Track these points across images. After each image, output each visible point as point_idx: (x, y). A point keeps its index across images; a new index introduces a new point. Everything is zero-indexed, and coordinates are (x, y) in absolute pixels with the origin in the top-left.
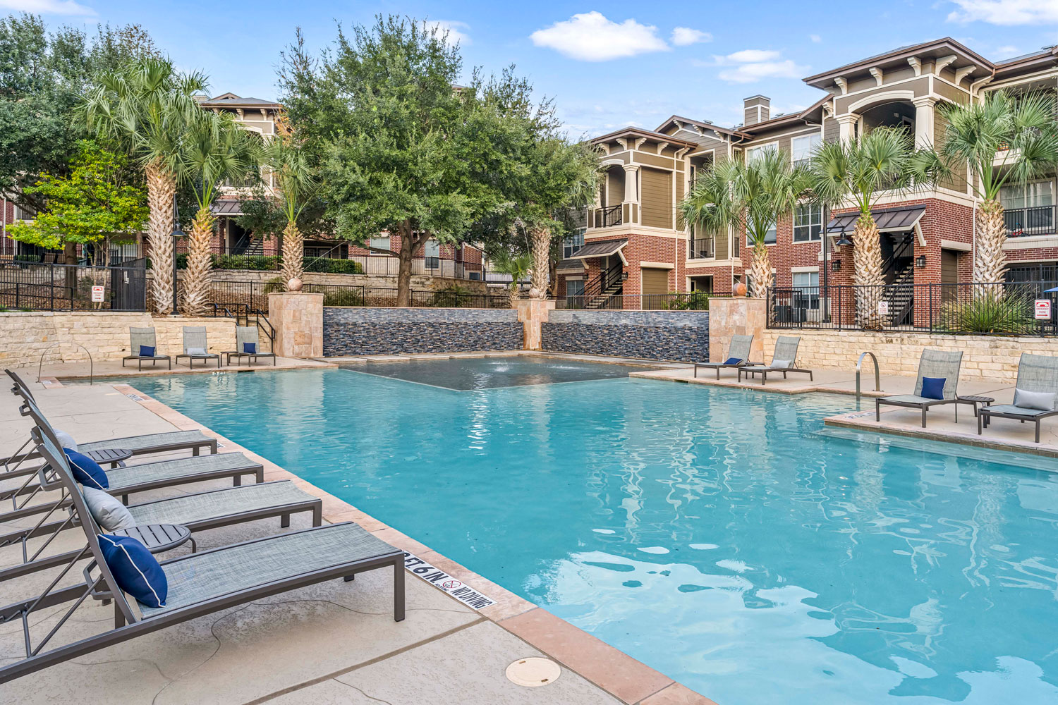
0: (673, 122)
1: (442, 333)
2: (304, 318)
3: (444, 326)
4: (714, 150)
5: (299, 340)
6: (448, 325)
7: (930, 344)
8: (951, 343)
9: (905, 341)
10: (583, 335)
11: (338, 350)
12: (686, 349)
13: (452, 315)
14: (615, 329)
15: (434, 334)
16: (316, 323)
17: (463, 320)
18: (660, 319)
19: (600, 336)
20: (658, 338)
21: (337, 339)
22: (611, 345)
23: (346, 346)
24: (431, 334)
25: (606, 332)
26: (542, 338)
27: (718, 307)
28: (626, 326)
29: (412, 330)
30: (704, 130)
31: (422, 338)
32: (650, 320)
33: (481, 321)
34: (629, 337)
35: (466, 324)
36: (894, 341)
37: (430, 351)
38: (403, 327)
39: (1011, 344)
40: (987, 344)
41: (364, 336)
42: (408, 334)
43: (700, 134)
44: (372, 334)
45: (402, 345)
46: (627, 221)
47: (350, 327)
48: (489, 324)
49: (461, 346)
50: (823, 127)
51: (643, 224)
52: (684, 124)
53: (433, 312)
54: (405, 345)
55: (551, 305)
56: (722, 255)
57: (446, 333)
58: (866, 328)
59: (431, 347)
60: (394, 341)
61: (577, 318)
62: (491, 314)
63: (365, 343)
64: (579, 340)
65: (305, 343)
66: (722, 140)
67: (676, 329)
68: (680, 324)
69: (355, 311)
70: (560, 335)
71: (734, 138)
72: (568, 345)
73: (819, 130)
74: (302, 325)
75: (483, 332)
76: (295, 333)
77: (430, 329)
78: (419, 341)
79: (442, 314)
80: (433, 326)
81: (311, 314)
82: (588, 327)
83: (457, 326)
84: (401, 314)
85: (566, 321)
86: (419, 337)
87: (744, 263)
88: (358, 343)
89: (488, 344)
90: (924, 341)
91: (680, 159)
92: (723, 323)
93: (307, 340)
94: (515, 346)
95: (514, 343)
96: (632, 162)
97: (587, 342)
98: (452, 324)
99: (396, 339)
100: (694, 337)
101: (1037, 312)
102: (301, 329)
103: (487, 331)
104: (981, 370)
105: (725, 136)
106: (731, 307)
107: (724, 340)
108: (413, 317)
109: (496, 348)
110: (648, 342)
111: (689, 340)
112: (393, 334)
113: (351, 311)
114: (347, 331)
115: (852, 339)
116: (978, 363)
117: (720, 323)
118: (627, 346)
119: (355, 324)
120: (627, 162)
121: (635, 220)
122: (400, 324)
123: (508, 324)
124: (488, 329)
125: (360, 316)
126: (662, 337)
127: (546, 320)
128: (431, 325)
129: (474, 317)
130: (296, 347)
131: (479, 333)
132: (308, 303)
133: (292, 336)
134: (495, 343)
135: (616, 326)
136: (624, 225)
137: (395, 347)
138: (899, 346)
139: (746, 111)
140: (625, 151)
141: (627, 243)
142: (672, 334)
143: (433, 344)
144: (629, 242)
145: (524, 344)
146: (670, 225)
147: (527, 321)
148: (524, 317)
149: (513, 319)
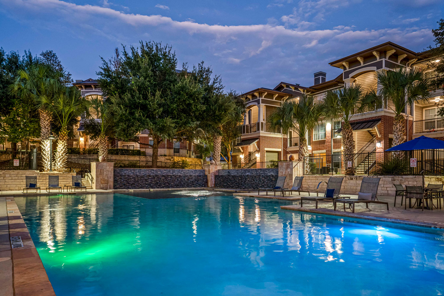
1: (169, 180)
2: (105, 173)
3: (169, 176)
5: (103, 182)
6: (171, 176)
9: (358, 179)
10: (231, 180)
11: (121, 187)
12: (271, 185)
14: (243, 177)
15: (165, 180)
16: (111, 175)
17: (179, 174)
18: (262, 172)
19: (237, 180)
20: (260, 180)
21: (121, 182)
23: (125, 185)
24: (164, 180)
25: (240, 178)
26: (215, 182)
27: (282, 166)
28: (248, 175)
29: (155, 178)
30: (295, 88)
31: (159, 182)
32: (258, 173)
34: (249, 180)
35: (180, 176)
36: (354, 179)
38: (151, 177)
39: (400, 178)
40: (390, 179)
41: (133, 181)
42: (153, 180)
43: (293, 90)
44: (136, 180)
45: (150, 185)
46: (259, 129)
47: (127, 177)
49: (178, 185)
51: (266, 131)
52: (287, 86)
53: (165, 170)
54: (152, 185)
55: (219, 167)
57: (170, 180)
59: (164, 186)
60: (147, 183)
61: (229, 173)
63: (134, 184)
64: (229, 183)
65: (105, 183)
66: (302, 92)
67: (267, 176)
68: (269, 174)
69: (129, 170)
70: (222, 180)
71: (308, 92)
72: (225, 185)
73: (343, 86)
74: (104, 175)
75: (188, 179)
76: (101, 179)
77: (163, 178)
78: (158, 183)
79: (170, 171)
80: (165, 177)
81: (108, 171)
82: (233, 176)
83: (176, 177)
84: (150, 171)
85: (225, 174)
86: (158, 182)
88: (130, 184)
89: (190, 185)
91: (283, 102)
93: (107, 182)
95: (203, 185)
96: (261, 104)
97: (233, 183)
98: (173, 176)
99: (147, 182)
100: (274, 179)
101: (411, 164)
102: (104, 177)
103: (190, 179)
104: (388, 191)
106: (287, 165)
108: (156, 173)
110: (256, 182)
111: (272, 181)
112: (146, 180)
113: (128, 170)
114: (125, 179)
116: (387, 188)
117: (283, 172)
118: (248, 184)
119: (128, 176)
121: (262, 130)
122: (150, 176)
123: (200, 176)
125: (131, 172)
126: (262, 180)
127: (217, 174)
128: (163, 176)
129: (184, 173)
130: (101, 185)
131: (186, 180)
132: (107, 166)
133: (99, 180)
135: (244, 176)
136: (257, 132)
137: (147, 186)
138: (355, 181)
139: (315, 79)
140: (258, 98)
141: (258, 140)
142: (266, 179)
143: (165, 184)
144: (259, 139)
145: (207, 185)
146: (279, 131)
147: (209, 175)
148: (207, 173)
149: (202, 174)
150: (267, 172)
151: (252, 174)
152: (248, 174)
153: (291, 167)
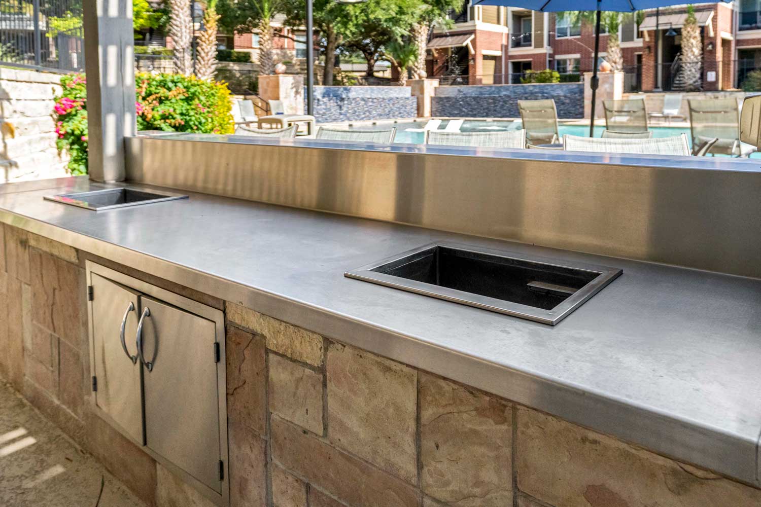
3: (370, 100)
6: (373, 99)
10: (469, 105)
14: (499, 99)
15: (365, 106)
16: (300, 98)
17: (380, 96)
19: (486, 105)
22: (495, 111)
24: (363, 106)
25: (491, 101)
26: (431, 108)
33: (392, 96)
34: (511, 104)
35: (384, 99)
37: (362, 119)
42: (349, 106)
45: (346, 115)
46: (472, 18)
48: (397, 98)
49: (381, 115)
51: (483, 21)
54: (348, 115)
55: (435, 83)
56: (539, 45)
57: (371, 105)
58: (688, 90)
59: (363, 116)
61: (462, 92)
62: (396, 91)
63: (324, 114)
70: (447, 105)
72: (454, 112)
74: (291, 100)
75: (393, 104)
77: (362, 102)
78: (356, 112)
82: (474, 98)
83: (378, 100)
85: (452, 95)
86: (356, 109)
87: (554, 51)
89: (396, 113)
93: (294, 111)
94: (412, 115)
95: (412, 113)
97: (475, 109)
98: (375, 98)
102: (290, 103)
103: (396, 104)
106: (602, 79)
109: (401, 117)
111: (563, 104)
121: (479, 19)
123: (407, 98)
124: (396, 102)
128: (363, 99)
131: (391, 105)
134: (400, 113)
135: (500, 96)
136: (469, 23)
141: (473, 37)
143: (364, 113)
144: (475, 35)
145: (418, 113)
146: (498, 22)
147: (421, 96)
148: (417, 93)
149: (408, 95)
150: (547, 89)
151: (515, 93)
152: (505, 93)
153: (610, 80)
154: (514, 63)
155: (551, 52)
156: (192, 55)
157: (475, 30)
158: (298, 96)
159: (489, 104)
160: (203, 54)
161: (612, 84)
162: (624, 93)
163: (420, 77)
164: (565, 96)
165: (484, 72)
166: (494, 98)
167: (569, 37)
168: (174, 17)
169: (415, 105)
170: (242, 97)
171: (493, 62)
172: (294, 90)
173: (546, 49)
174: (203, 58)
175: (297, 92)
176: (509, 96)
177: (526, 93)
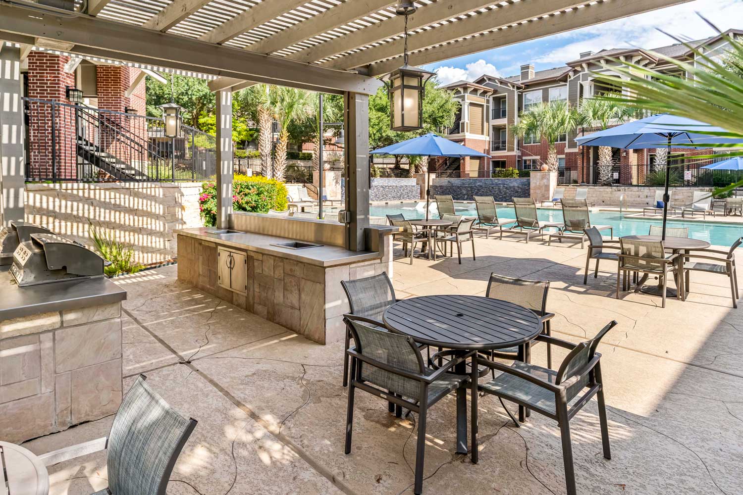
0: (483, 78)
1: (387, 191)
3: (387, 187)
4: (506, 94)
5: (332, 195)
6: (389, 187)
7: (638, 191)
8: (648, 191)
9: (627, 191)
10: (455, 191)
13: (389, 182)
14: (475, 187)
16: (339, 186)
17: (394, 185)
18: (500, 182)
19: (465, 191)
20: (500, 192)
22: (472, 195)
24: (382, 192)
25: (469, 189)
27: (535, 176)
29: (374, 190)
30: (501, 83)
33: (403, 185)
35: (397, 187)
39: (674, 190)
43: (499, 85)
46: (463, 131)
48: (406, 186)
49: (394, 197)
50: (568, 84)
51: (470, 133)
52: (490, 79)
54: (372, 197)
55: (433, 176)
56: (511, 149)
58: (605, 185)
61: (450, 182)
62: (406, 181)
66: (511, 88)
67: (510, 187)
68: (511, 185)
70: (440, 191)
71: (518, 88)
73: (566, 85)
74: (333, 187)
75: (403, 190)
76: (330, 191)
78: (377, 195)
80: (383, 187)
82: (458, 187)
83: (392, 187)
85: (444, 184)
87: (522, 154)
90: (635, 190)
91: (488, 98)
92: (538, 184)
94: (417, 197)
96: (466, 100)
97: (458, 194)
100: (520, 190)
101: (685, 177)
103: (405, 190)
105: (513, 87)
106: (541, 176)
107: (538, 191)
108: (373, 183)
111: (517, 192)
115: (601, 190)
117: (536, 184)
120: (463, 100)
121: (467, 131)
123: (414, 186)
124: (406, 188)
129: (398, 183)
134: (408, 196)
136: (461, 134)
139: (522, 73)
140: (462, 94)
142: (508, 190)
144: (465, 143)
145: (421, 197)
146: (483, 133)
147: (423, 185)
148: (421, 182)
149: (415, 184)
152: (479, 184)
153: (548, 177)
154: (493, 161)
155: (520, 154)
156: (272, 158)
157: (465, 139)
158: (337, 185)
159: (468, 191)
160: (278, 158)
161: (548, 180)
162: (558, 185)
163: (423, 172)
164: (518, 187)
165: (471, 168)
166: (471, 188)
167: (532, 144)
168: (261, 134)
169: (419, 191)
170: (302, 185)
171: (478, 161)
172: (335, 181)
173: (516, 153)
174: (278, 160)
175: (337, 182)
176: (481, 186)
177: (493, 184)
